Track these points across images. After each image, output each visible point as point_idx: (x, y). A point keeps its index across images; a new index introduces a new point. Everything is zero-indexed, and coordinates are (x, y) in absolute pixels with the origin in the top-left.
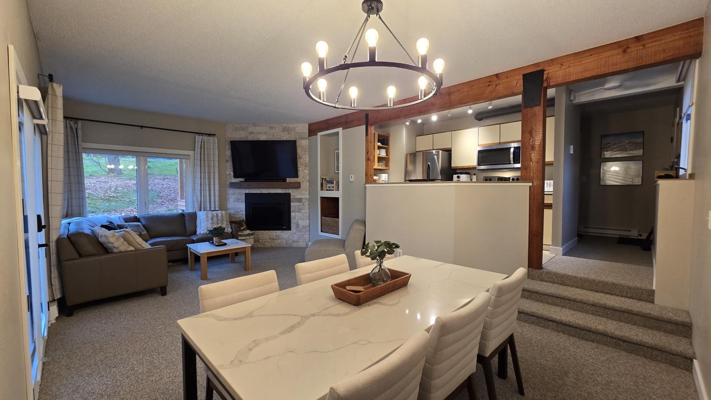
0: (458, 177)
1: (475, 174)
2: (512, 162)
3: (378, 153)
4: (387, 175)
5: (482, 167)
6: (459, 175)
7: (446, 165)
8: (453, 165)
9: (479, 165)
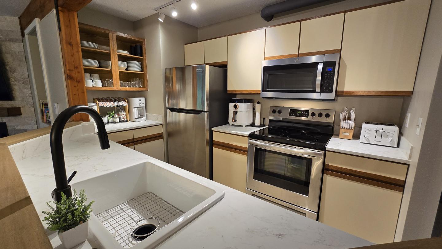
0: (235, 107)
1: (258, 103)
2: (318, 90)
3: (126, 67)
4: (143, 99)
5: (270, 95)
6: (236, 103)
7: (220, 87)
8: (230, 88)
9: (264, 90)
